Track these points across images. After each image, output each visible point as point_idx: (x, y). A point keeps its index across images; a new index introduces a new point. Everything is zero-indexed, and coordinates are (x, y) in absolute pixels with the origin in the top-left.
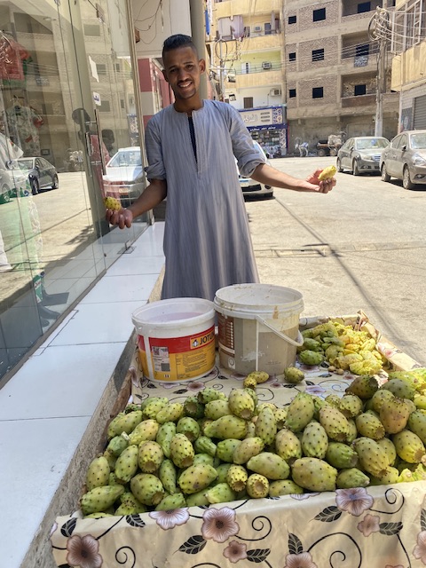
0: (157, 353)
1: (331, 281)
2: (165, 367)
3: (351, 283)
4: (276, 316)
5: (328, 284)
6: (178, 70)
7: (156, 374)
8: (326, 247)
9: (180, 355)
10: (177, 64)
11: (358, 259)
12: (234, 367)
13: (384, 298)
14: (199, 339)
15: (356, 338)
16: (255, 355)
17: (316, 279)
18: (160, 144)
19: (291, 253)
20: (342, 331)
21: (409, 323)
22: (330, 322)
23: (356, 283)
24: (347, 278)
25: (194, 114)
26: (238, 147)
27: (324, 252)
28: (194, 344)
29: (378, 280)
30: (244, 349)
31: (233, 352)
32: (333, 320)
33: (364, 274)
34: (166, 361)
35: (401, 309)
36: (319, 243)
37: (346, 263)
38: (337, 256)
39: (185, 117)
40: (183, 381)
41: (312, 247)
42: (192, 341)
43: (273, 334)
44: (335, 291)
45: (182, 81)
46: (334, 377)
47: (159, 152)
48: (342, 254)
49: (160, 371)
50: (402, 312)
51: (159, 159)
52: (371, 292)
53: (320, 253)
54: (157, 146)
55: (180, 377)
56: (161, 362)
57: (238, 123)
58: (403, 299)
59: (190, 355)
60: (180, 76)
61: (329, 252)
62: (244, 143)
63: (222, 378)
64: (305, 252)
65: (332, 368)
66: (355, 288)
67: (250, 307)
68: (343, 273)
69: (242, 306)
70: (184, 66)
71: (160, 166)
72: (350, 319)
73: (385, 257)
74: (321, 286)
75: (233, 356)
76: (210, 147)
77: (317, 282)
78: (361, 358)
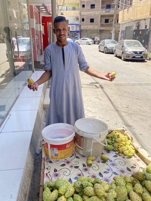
0: (53, 150)
1: (101, 99)
2: (56, 155)
3: (108, 100)
4: (100, 137)
5: (100, 100)
6: (60, 30)
7: (52, 157)
8: (98, 84)
9: (62, 151)
10: (60, 28)
11: (109, 89)
12: (82, 154)
13: (120, 107)
14: (69, 144)
15: (124, 139)
16: (91, 150)
17: (96, 98)
18: (50, 57)
19: (86, 86)
20: (119, 135)
21: (129, 117)
22: (114, 131)
23: (110, 100)
24: (106, 98)
25: (65, 47)
26: (80, 60)
27: (97, 86)
28: (68, 146)
29: (117, 99)
30: (87, 148)
31: (82, 148)
32: (115, 131)
33: (112, 96)
34: (57, 153)
35: (126, 111)
36: (95, 82)
37: (105, 91)
38: (102, 88)
39: (61, 48)
40: (63, 160)
41: (94, 84)
42: (67, 145)
43: (98, 143)
44: (103, 103)
45: (61, 35)
46: (118, 157)
47: (50, 60)
48: (104, 87)
49: (54, 156)
50: (127, 113)
51: (50, 63)
52: (115, 104)
53: (96, 86)
54: (49, 58)
55: (61, 158)
56: (55, 153)
57: (80, 51)
58: (127, 107)
59: (66, 150)
60: (60, 33)
61: (99, 86)
62: (82, 59)
63: (77, 157)
64: (91, 86)
65: (117, 153)
66: (110, 102)
67: (90, 134)
68: (105, 95)
69: (87, 133)
70: (62, 29)
71: (50, 66)
72: (120, 130)
73: (119, 89)
74: (98, 101)
75: (82, 150)
76: (69, 61)
77: (96, 99)
78: (127, 148)
